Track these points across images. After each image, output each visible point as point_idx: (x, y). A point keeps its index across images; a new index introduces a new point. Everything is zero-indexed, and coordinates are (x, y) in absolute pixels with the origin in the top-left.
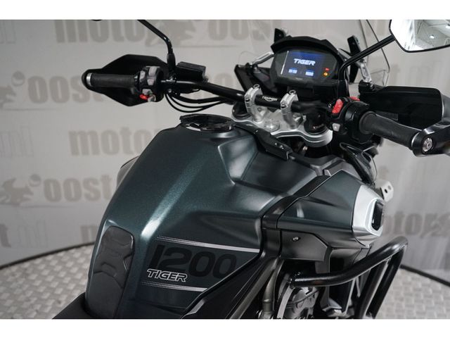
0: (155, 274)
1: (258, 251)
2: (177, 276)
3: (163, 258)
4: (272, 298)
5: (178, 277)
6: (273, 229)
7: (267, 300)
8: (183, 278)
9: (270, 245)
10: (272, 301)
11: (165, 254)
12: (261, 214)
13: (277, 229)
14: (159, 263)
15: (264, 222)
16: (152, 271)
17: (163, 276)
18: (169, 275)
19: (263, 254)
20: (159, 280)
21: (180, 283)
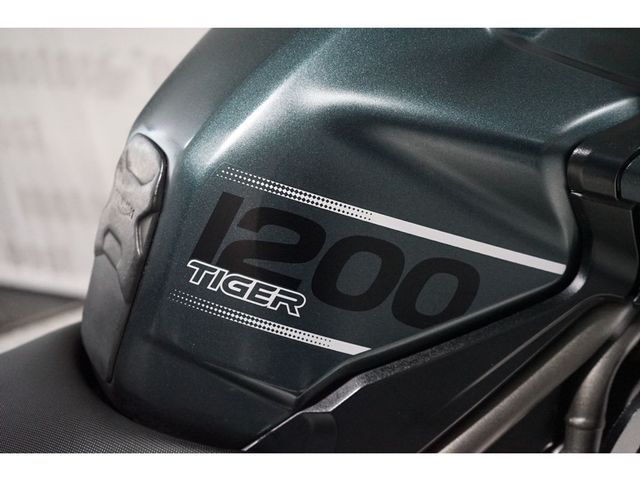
0: (208, 278)
1: (559, 269)
2: (275, 294)
3: (237, 233)
4: (597, 418)
5: (277, 300)
6: (608, 199)
7: (579, 421)
8: (292, 304)
9: (601, 256)
10: (596, 425)
11: (242, 224)
12: (567, 143)
13: (621, 201)
14: (223, 247)
15: (572, 169)
16: (203, 268)
17: (231, 285)
18: (251, 287)
19: (578, 283)
20: (218, 298)
21: (281, 317)
